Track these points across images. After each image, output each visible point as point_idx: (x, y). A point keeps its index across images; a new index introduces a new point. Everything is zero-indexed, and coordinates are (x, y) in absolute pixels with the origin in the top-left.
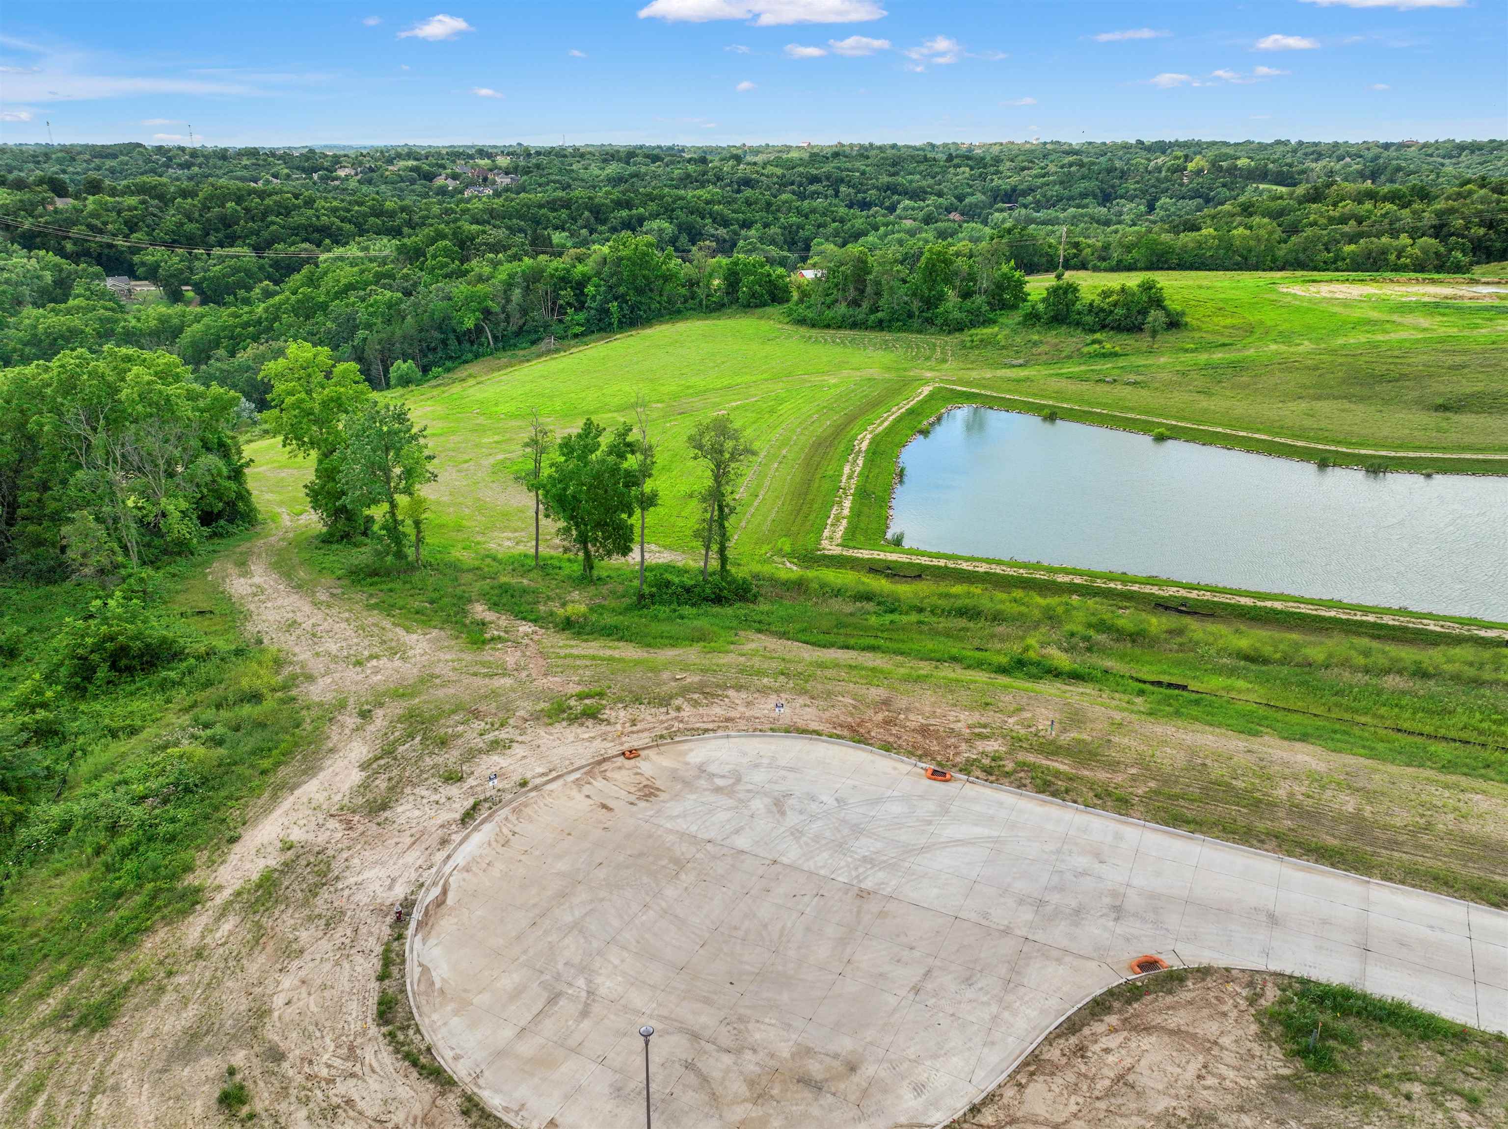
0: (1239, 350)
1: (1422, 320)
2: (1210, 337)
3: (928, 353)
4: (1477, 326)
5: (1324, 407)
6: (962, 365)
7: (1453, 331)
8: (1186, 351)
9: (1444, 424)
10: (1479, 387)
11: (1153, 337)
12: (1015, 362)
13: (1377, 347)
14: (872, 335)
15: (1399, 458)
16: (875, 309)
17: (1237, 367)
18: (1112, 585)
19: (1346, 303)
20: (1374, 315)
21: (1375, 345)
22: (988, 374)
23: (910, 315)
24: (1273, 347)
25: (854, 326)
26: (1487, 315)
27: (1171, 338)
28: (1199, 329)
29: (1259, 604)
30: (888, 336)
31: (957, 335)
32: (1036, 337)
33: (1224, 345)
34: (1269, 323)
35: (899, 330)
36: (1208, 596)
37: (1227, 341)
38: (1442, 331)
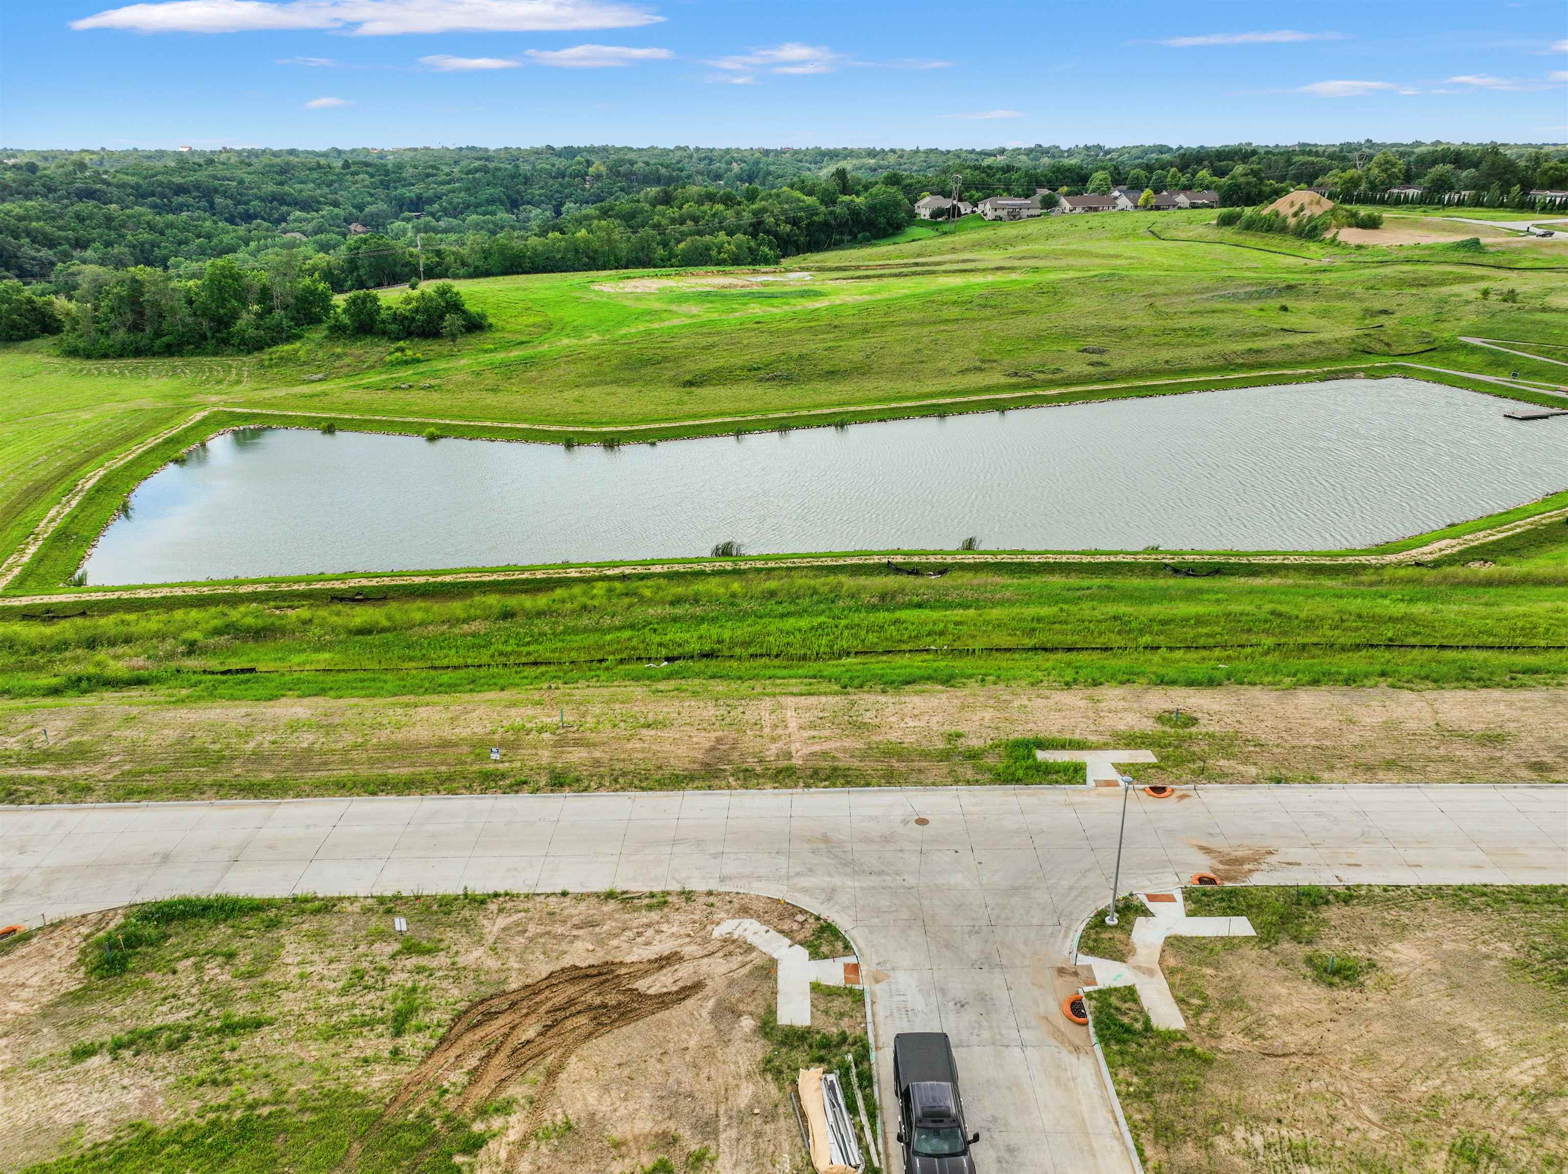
0: (534, 347)
1: (693, 308)
2: (510, 337)
3: (221, 375)
4: (733, 310)
5: (594, 393)
6: (255, 386)
7: (715, 316)
8: (486, 351)
9: (686, 398)
10: (722, 363)
11: (453, 341)
12: (315, 377)
13: (650, 334)
14: (159, 362)
15: (632, 431)
16: (158, 334)
17: (528, 363)
18: (296, 587)
19: (638, 297)
20: (657, 305)
21: (648, 333)
22: (282, 392)
23: (204, 337)
24: (566, 341)
25: (138, 353)
26: (744, 300)
27: (473, 340)
28: (503, 329)
29: (432, 580)
30: (178, 362)
31: (256, 354)
32: (339, 350)
33: (522, 343)
34: (566, 319)
35: (192, 354)
36: (387, 581)
37: (524, 339)
38: (706, 317)
